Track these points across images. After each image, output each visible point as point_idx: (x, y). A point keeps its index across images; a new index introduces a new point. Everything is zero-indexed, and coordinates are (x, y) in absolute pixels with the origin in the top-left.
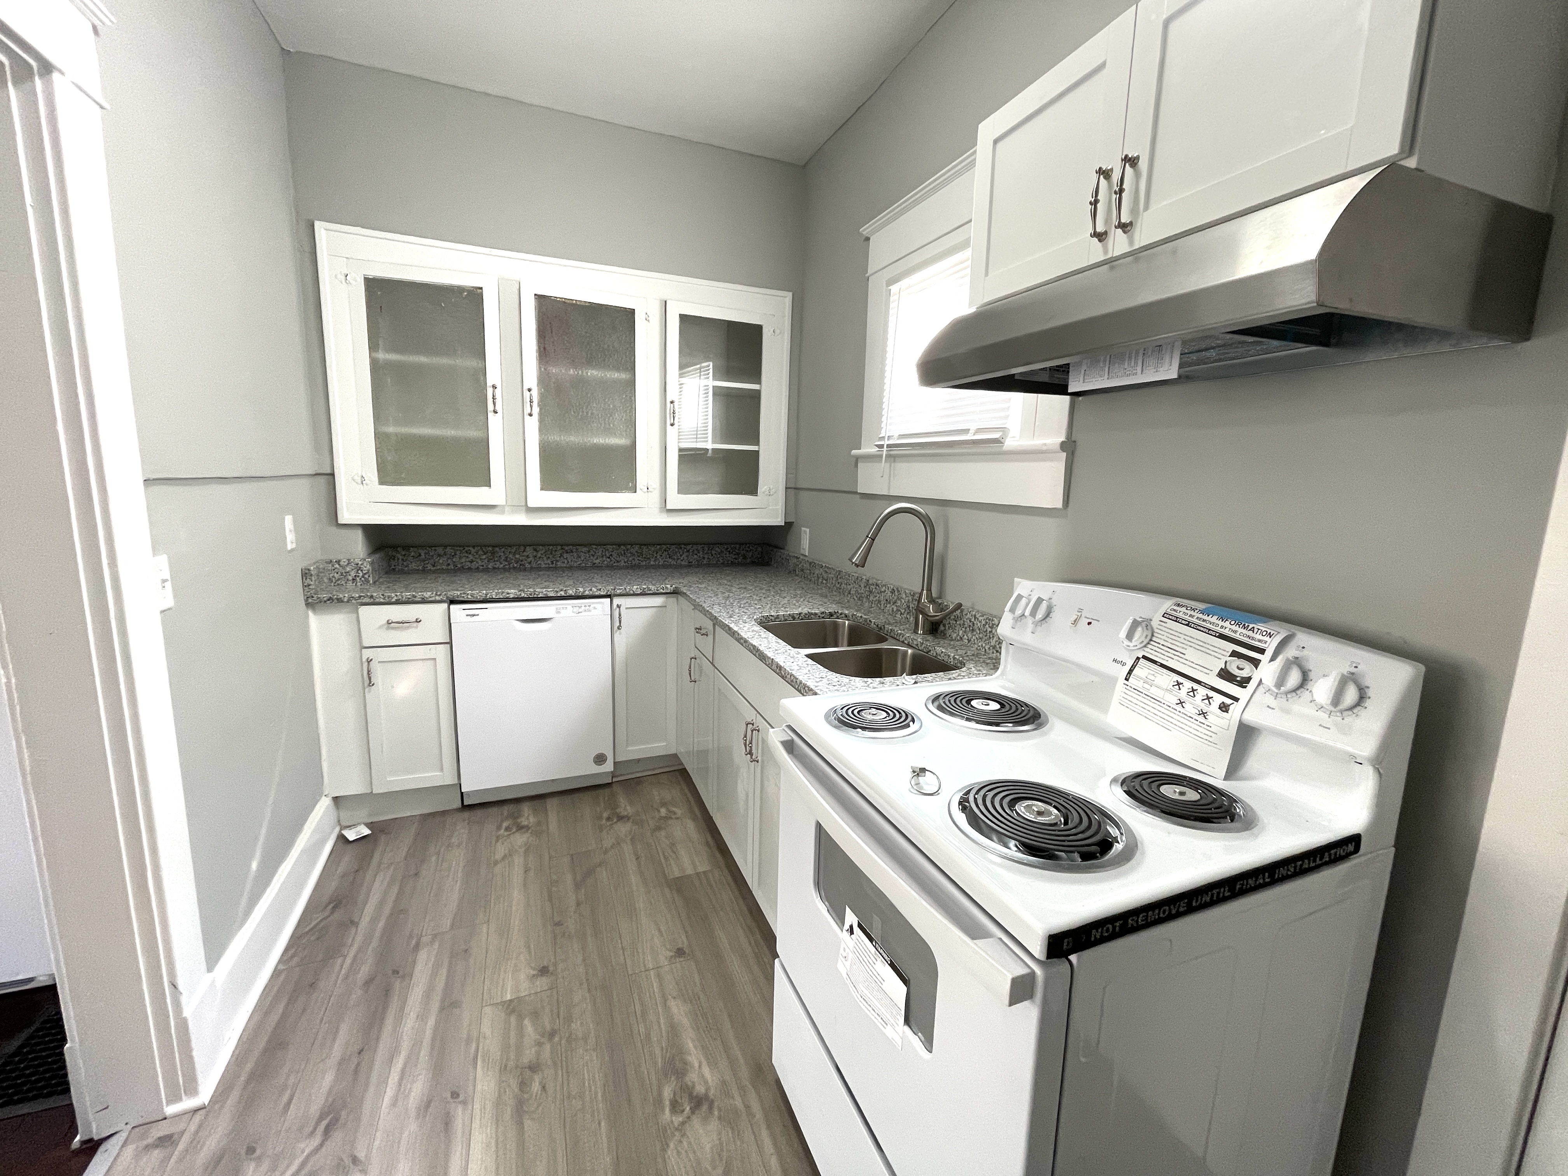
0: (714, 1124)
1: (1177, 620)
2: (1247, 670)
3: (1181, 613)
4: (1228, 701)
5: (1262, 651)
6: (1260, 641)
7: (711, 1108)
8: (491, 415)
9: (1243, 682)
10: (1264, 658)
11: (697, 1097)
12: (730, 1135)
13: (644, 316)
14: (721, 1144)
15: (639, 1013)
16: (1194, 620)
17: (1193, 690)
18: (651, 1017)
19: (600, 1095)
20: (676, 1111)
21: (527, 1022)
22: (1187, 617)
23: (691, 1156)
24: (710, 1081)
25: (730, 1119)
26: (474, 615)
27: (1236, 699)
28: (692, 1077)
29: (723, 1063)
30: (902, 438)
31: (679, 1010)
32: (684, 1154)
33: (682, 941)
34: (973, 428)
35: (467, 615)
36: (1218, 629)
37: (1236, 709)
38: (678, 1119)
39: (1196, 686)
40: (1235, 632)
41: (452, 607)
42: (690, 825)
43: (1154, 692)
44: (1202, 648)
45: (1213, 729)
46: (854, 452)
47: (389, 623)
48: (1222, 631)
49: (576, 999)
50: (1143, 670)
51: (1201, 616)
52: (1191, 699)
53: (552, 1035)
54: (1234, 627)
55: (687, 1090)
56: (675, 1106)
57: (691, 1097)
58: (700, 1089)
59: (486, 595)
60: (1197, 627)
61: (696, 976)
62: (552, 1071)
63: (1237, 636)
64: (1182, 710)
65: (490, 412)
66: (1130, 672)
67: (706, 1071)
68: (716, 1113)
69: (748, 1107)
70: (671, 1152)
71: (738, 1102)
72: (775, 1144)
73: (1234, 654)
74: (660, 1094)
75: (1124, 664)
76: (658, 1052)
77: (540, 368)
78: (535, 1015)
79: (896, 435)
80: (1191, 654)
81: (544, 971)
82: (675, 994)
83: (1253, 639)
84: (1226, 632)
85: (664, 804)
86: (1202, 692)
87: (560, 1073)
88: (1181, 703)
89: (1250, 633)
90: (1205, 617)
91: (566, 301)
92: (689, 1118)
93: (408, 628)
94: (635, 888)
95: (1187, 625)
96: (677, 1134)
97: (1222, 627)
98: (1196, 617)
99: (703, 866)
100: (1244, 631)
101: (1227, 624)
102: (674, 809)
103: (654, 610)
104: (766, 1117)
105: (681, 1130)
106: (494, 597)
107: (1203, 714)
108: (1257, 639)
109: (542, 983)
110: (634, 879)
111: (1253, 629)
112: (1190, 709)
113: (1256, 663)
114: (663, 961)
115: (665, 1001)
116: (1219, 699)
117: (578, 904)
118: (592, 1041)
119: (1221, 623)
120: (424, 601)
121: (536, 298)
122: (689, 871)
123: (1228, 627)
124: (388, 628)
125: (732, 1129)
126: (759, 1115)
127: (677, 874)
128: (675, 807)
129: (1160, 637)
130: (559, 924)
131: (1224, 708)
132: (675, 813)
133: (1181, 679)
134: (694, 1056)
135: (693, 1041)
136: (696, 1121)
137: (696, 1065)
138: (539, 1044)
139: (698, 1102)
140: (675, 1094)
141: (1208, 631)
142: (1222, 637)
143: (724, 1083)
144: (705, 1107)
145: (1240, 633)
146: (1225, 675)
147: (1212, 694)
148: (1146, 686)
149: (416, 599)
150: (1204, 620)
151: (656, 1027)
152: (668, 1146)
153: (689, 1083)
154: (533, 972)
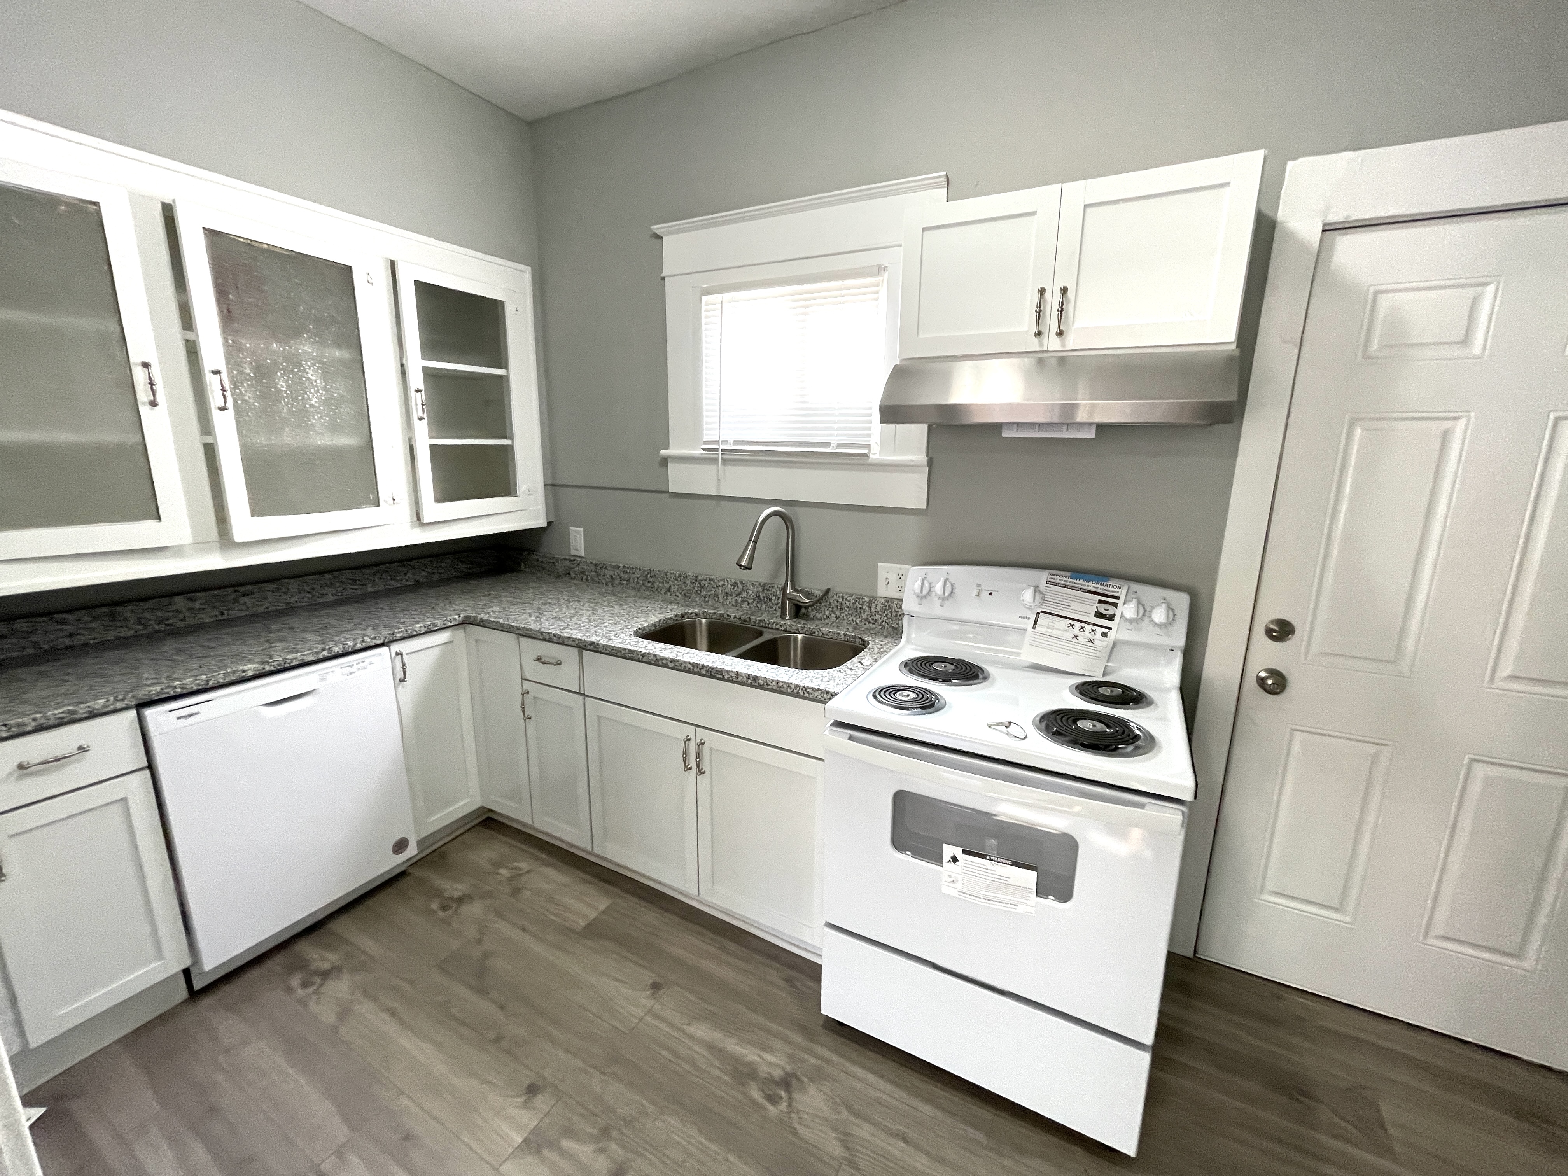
0: (812, 1089)
1: (1056, 584)
2: (1111, 610)
3: (1058, 579)
4: (1106, 630)
5: (1117, 598)
6: (1113, 592)
7: (798, 1079)
8: (145, 411)
9: (1111, 618)
10: (1120, 602)
11: (782, 1079)
12: (829, 1085)
13: (366, 278)
14: (828, 1095)
15: (670, 1057)
16: (1068, 584)
17: (1082, 628)
18: (683, 1051)
19: (703, 1141)
20: (777, 1102)
21: (566, 1144)
22: (1063, 582)
23: (817, 1120)
24: (779, 1062)
25: (818, 1076)
26: (191, 715)
27: (1110, 629)
28: (764, 1070)
29: (777, 1043)
30: (738, 444)
31: (701, 1031)
32: (811, 1124)
33: (649, 977)
34: (834, 441)
35: (179, 718)
36: (1086, 588)
37: (1112, 635)
38: (783, 1106)
39: (1083, 625)
40: (1097, 588)
41: (150, 713)
42: (550, 872)
43: (1055, 632)
44: (1081, 601)
45: (1098, 648)
46: (663, 452)
47: (21, 767)
48: (1089, 588)
49: (598, 1088)
50: (1044, 620)
51: (1071, 580)
52: (1082, 634)
53: (605, 1132)
54: (1095, 585)
55: (770, 1081)
56: (773, 1099)
57: (777, 1084)
58: (777, 1073)
59: (208, 681)
60: (1072, 588)
61: (689, 996)
62: (639, 1161)
63: (1099, 591)
64: (1077, 641)
65: (144, 404)
66: (1035, 623)
67: (769, 1057)
68: (805, 1079)
69: (821, 1058)
70: (801, 1130)
71: (813, 1061)
72: (864, 1067)
73: (1100, 601)
74: (753, 1102)
75: (1029, 619)
76: (717, 1073)
77: (226, 340)
78: (570, 1132)
79: (731, 440)
80: (1074, 605)
81: (532, 1090)
82: (687, 1021)
83: (1108, 591)
84: (1091, 589)
85: (498, 865)
86: (1088, 628)
87: (649, 1156)
88: (1076, 637)
89: (1106, 588)
90: (1075, 581)
91: (253, 243)
92: (790, 1098)
93: (63, 766)
94: (552, 958)
95: (1065, 587)
96: (793, 1115)
97: (1088, 586)
98: (1070, 582)
99: (603, 904)
100: (1103, 587)
101: (1090, 584)
102: (516, 864)
103: (437, 649)
104: (839, 1054)
105: (793, 1111)
106: (221, 681)
107: (1091, 641)
108: (1111, 590)
109: (542, 1101)
110: (539, 949)
111: (1107, 585)
112: (1081, 639)
113: (1115, 605)
114: (649, 1003)
115: (683, 1031)
116: (1100, 630)
117: (502, 1007)
118: (650, 1108)
119: (1086, 583)
120: (93, 715)
121: (205, 234)
122: (592, 915)
123: (1091, 586)
124: (20, 778)
125: (825, 1080)
126: (835, 1058)
127: (583, 923)
128: (515, 861)
129: (1049, 597)
130: (498, 1039)
131: (1104, 635)
132: (520, 869)
133: (1072, 622)
134: (751, 1055)
135: (737, 1044)
136: (797, 1096)
137: (758, 1059)
138: (602, 1150)
139: (786, 1083)
140: (763, 1091)
141: (1080, 590)
142: (1090, 592)
143: (790, 1056)
144: (794, 1082)
145: (1100, 588)
146: (1099, 615)
147: (1095, 628)
148: (1050, 630)
149: (77, 716)
150: (1075, 583)
151: (696, 1056)
152: (795, 1129)
153: (766, 1075)
154: (521, 1099)
